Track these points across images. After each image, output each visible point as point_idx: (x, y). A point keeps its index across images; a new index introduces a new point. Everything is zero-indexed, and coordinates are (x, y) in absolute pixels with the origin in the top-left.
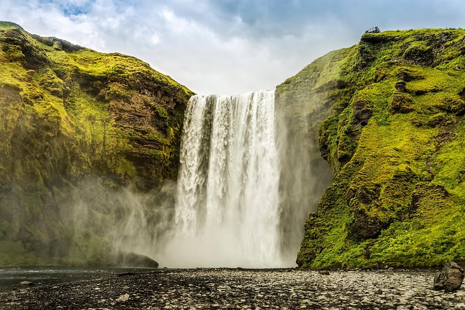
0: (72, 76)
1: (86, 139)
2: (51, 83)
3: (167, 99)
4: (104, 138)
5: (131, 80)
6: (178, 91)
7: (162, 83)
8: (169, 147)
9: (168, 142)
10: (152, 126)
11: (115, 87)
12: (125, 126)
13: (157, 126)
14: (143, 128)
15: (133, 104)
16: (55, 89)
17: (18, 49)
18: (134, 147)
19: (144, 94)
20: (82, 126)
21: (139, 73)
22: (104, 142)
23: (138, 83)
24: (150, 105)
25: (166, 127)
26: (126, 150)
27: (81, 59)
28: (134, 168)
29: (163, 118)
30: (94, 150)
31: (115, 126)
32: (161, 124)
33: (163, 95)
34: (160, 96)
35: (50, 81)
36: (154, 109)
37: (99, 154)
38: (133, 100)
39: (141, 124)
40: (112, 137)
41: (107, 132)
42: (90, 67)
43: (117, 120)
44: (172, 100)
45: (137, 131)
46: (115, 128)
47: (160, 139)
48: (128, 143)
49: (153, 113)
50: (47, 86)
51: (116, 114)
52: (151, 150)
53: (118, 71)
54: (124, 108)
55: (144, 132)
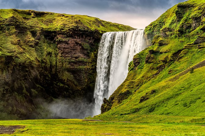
0: (40, 33)
1: (47, 65)
2: (29, 41)
3: (89, 38)
4: (56, 63)
5: (68, 33)
6: (95, 33)
7: (85, 31)
8: (91, 63)
9: (90, 60)
10: (81, 53)
11: (59, 38)
12: (66, 56)
13: (83, 53)
14: (76, 55)
15: (70, 44)
16: (31, 44)
17: (14, 28)
18: (71, 66)
19: (75, 38)
20: (45, 59)
21: (72, 28)
22: (56, 65)
23: (71, 34)
24: (79, 44)
25: (88, 53)
26: (67, 68)
27: (45, 21)
28: (72, 76)
29: (86, 49)
30: (52, 69)
31: (61, 56)
32: (85, 52)
33: (86, 37)
34: (84, 37)
35: (29, 40)
36: (80, 45)
37: (54, 71)
38: (69, 42)
39: (75, 54)
40: (60, 62)
41: (57, 60)
42: (49, 25)
43: (62, 53)
44: (92, 38)
45: (73, 57)
46: (61, 58)
47: (85, 60)
48: (68, 64)
49: (80, 47)
50: (27, 43)
51: (61, 50)
52: (80, 66)
53: (61, 29)
54: (65, 47)
55: (76, 58)
